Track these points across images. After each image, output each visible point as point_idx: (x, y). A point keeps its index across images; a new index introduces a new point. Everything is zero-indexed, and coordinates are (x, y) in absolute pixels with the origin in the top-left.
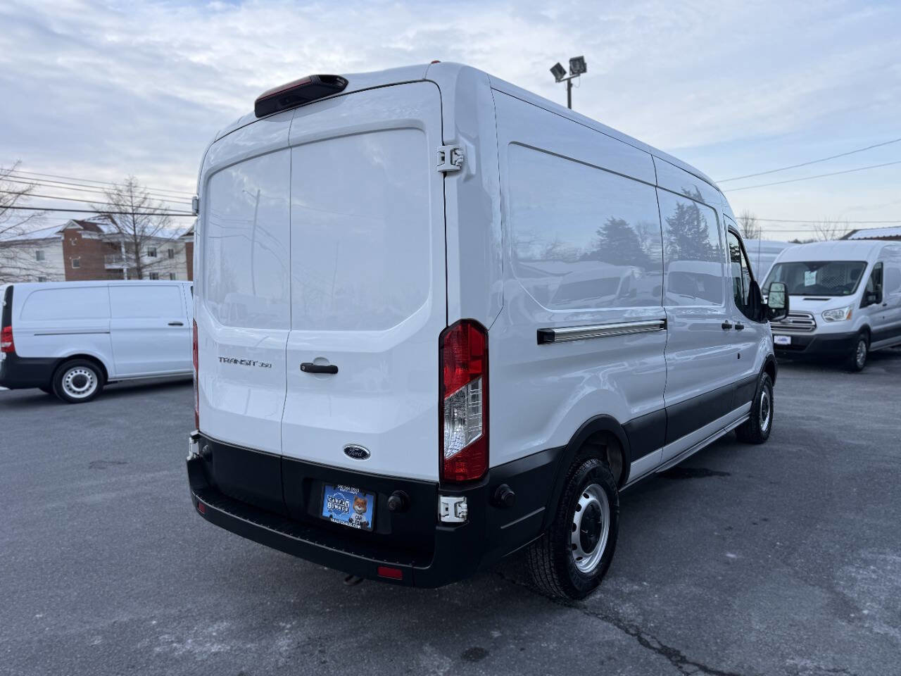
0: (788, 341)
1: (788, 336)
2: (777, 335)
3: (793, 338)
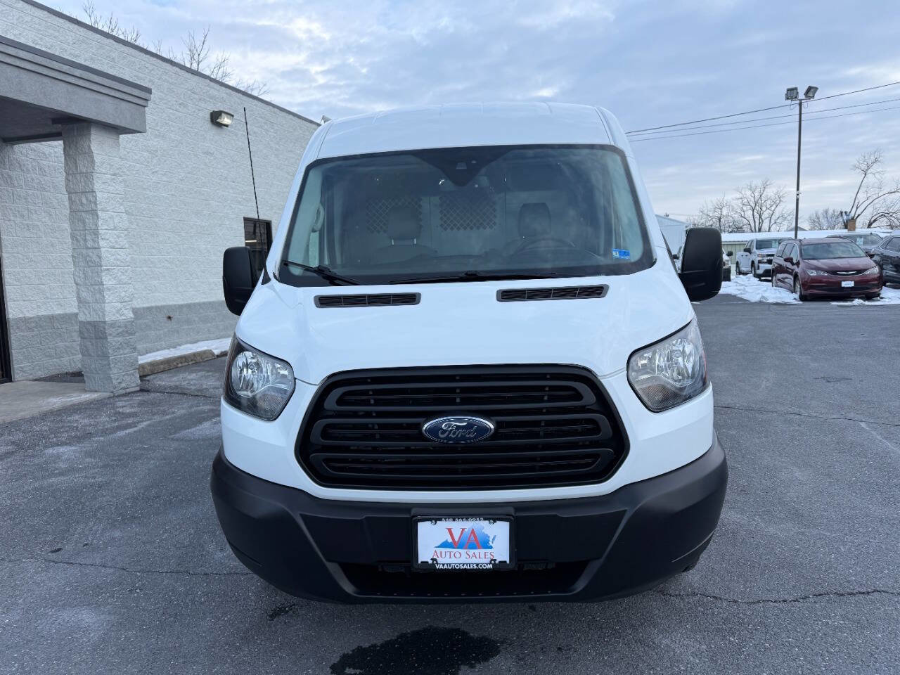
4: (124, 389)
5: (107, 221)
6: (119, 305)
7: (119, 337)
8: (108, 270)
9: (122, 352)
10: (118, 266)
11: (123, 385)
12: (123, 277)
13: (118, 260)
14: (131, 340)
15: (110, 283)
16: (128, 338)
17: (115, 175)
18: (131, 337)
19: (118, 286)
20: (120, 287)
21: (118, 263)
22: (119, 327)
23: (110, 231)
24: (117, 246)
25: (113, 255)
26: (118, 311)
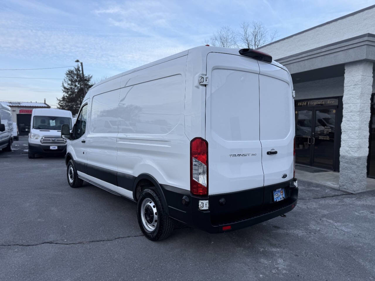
0: (56, 148)
1: (56, 146)
2: (52, 146)
3: (58, 147)
4: (345, 189)
5: (347, 108)
6: (348, 149)
7: (346, 164)
8: (345, 131)
9: (347, 171)
10: (350, 130)
11: (345, 187)
12: (353, 135)
13: (350, 127)
14: (353, 167)
15: (345, 137)
16: (351, 165)
17: (355, 85)
18: (353, 166)
19: (349, 139)
20: (349, 140)
21: (350, 128)
22: (346, 159)
23: (348, 113)
24: (351, 120)
25: (348, 125)
26: (347, 152)
